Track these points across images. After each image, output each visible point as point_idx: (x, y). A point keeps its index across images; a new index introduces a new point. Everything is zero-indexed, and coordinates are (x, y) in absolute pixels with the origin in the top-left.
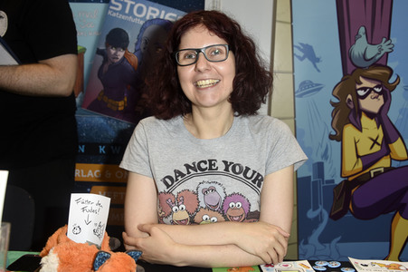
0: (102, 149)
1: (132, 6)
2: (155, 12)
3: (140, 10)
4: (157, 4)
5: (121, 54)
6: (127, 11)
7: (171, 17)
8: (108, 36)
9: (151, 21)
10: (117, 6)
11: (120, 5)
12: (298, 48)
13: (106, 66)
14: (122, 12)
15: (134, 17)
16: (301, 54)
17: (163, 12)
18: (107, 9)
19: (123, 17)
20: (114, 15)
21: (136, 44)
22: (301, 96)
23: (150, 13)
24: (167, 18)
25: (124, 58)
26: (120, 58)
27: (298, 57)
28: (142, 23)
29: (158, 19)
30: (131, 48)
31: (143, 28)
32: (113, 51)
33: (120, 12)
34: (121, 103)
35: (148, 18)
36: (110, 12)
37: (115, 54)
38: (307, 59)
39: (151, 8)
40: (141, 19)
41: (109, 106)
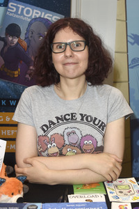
0: (3, 103)
1: (23, 9)
2: (38, 13)
3: (28, 12)
4: (39, 8)
5: (16, 40)
6: (19, 13)
7: (48, 16)
8: (7, 28)
9: (36, 19)
10: (13, 9)
11: (15, 9)
12: (131, 37)
13: (6, 48)
14: (16, 13)
15: (24, 16)
16: (133, 41)
17: (43, 13)
18: (6, 11)
19: (17, 16)
20: (11, 14)
21: (26, 34)
22: (132, 68)
23: (34, 14)
24: (46, 17)
25: (18, 43)
26: (15, 43)
27: (131, 43)
28: (29, 20)
29: (40, 18)
30: (23, 37)
31: (30, 24)
32: (10, 39)
33: (14, 13)
34: (16, 72)
35: (33, 17)
36: (8, 13)
37: (12, 40)
38: (136, 44)
39: (35, 11)
40: (29, 18)
41: (8, 74)
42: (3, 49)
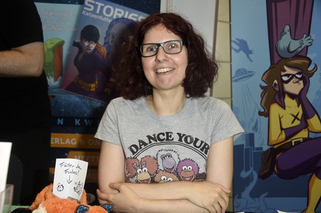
0: (77, 122)
1: (102, 8)
2: (120, 13)
3: (108, 11)
4: (122, 6)
5: (93, 46)
6: (98, 12)
7: (133, 17)
8: (82, 31)
9: (118, 20)
10: (90, 8)
11: (92, 7)
12: (234, 42)
13: (81, 56)
14: (94, 12)
15: (104, 16)
16: (237, 48)
17: (127, 13)
18: (82, 10)
19: (95, 16)
20: (87, 14)
21: (105, 38)
22: (236, 81)
23: (116, 14)
24: (130, 17)
25: (95, 49)
26: (92, 49)
27: (235, 50)
28: (110, 21)
29: (123, 18)
30: (101, 41)
31: (111, 26)
32: (86, 44)
33: (92, 12)
34: (93, 86)
35: (115, 17)
36: (84, 12)
37: (88, 46)
38: (241, 52)
39: (117, 10)
40: (109, 18)
41: (83, 87)
42: (78, 56)
